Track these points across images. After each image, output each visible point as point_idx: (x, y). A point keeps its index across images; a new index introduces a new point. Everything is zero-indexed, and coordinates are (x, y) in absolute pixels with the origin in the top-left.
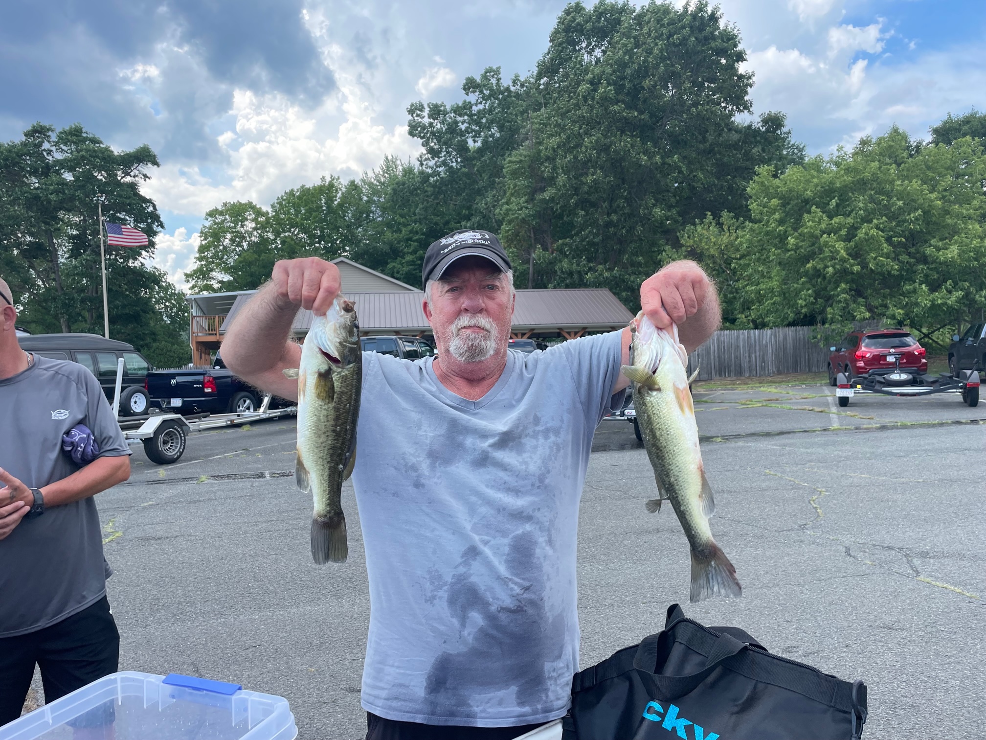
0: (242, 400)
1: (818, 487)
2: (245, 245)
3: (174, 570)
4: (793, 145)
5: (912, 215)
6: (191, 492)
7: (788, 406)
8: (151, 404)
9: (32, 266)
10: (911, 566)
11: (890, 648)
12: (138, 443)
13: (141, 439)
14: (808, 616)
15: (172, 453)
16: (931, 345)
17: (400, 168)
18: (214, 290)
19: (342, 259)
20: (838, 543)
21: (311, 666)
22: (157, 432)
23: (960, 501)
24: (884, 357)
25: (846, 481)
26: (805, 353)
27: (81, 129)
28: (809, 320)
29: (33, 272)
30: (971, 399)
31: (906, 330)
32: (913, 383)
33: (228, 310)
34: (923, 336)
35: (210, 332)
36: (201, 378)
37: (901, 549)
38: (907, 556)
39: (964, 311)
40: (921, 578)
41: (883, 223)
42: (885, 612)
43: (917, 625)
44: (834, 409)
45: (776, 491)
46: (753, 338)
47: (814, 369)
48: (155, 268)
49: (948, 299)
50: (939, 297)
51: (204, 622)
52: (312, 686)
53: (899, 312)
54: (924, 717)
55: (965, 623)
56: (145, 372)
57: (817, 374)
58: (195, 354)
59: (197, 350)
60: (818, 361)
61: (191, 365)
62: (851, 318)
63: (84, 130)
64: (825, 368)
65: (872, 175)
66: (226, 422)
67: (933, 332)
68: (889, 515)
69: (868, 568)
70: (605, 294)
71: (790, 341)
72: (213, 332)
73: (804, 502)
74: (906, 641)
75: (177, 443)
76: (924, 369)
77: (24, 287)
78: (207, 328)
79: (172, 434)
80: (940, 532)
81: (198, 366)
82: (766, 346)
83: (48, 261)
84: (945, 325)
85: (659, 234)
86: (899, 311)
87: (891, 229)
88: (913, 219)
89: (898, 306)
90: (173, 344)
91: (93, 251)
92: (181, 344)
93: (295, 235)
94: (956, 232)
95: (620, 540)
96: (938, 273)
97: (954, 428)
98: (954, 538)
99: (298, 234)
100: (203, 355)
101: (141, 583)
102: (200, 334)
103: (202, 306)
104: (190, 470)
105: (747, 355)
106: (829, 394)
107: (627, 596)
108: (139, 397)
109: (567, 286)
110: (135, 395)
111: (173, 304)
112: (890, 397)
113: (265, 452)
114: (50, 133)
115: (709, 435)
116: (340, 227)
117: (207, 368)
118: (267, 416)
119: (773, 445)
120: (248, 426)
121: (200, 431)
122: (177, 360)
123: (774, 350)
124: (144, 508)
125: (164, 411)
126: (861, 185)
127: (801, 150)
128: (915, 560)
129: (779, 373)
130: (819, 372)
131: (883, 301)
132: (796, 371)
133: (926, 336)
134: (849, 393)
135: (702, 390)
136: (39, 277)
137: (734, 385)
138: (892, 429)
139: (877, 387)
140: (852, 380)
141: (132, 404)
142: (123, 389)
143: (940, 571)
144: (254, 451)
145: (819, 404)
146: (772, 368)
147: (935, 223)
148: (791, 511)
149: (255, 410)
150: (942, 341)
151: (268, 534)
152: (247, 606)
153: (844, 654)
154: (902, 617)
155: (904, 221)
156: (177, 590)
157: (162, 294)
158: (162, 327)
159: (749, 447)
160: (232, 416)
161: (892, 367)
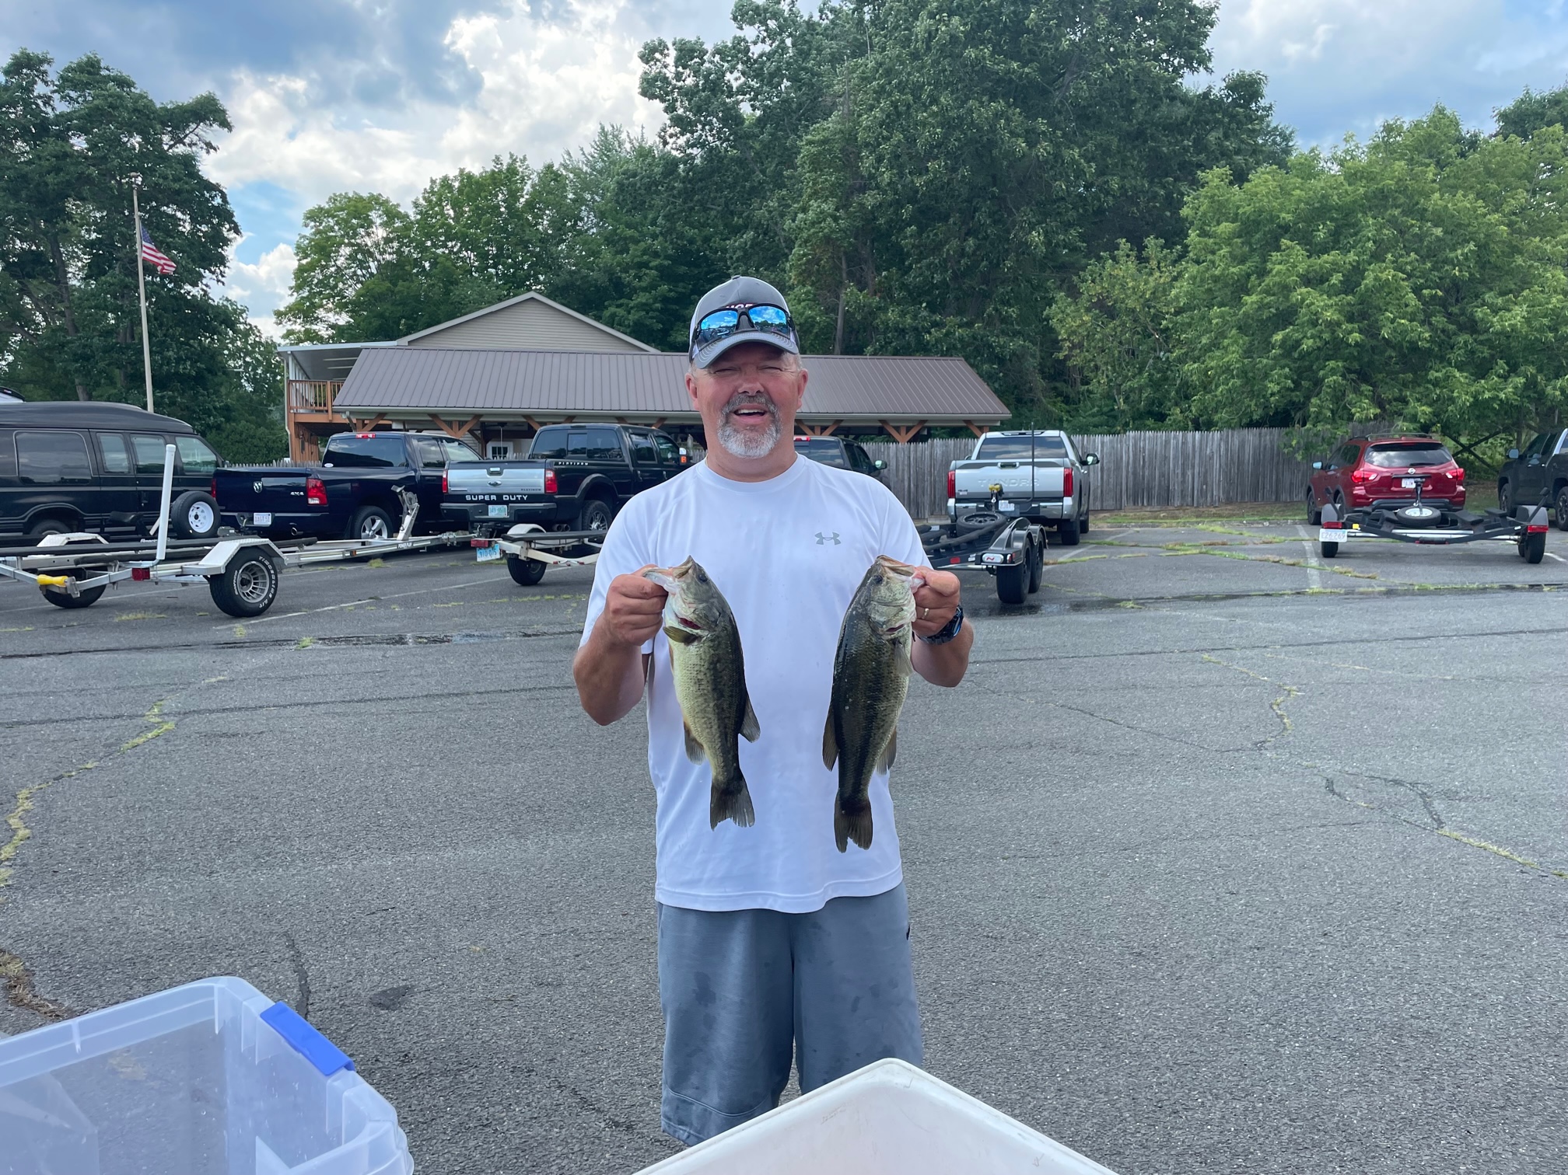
0: (369, 520)
1: (1285, 684)
2: (373, 266)
3: (257, 786)
4: (1276, 128)
5: (1459, 252)
6: (286, 662)
7: (1242, 555)
8: (220, 521)
9: (24, 291)
10: (1430, 812)
11: (1393, 940)
12: (201, 583)
13: (205, 577)
14: (1265, 886)
15: (256, 600)
16: (1472, 463)
17: (628, 146)
18: (321, 340)
19: (532, 294)
20: (1316, 771)
21: (475, 943)
22: (233, 564)
23: (1511, 712)
24: (1397, 481)
25: (1330, 676)
26: (1271, 471)
27: (98, 62)
28: (1282, 418)
29: (27, 300)
30: (1532, 551)
31: (1436, 438)
32: (1440, 523)
33: (346, 373)
34: (1460, 448)
35: (318, 408)
36: (302, 481)
37: (1414, 784)
38: (1423, 795)
39: (1529, 412)
40: (1446, 831)
41: (1410, 263)
42: (1386, 883)
43: (1437, 905)
44: (1314, 562)
45: (1219, 689)
46: (1190, 445)
47: (1284, 497)
48: (227, 300)
49: (1502, 390)
50: (1485, 388)
51: (305, 868)
52: (476, 974)
53: (1424, 411)
54: (1447, 1051)
55: (1515, 905)
56: (212, 469)
57: (1289, 506)
58: (294, 443)
59: (297, 436)
60: (1291, 484)
61: (287, 460)
62: (1346, 416)
63: (102, 65)
64: (1302, 495)
65: (1397, 183)
66: (343, 553)
67: (1476, 444)
68: (1397, 730)
69: (1362, 813)
70: (957, 368)
71: (1249, 451)
72: (322, 408)
73: (1262, 707)
74: (1420, 929)
75: (264, 584)
76: (1459, 501)
77: (14, 324)
78: (312, 401)
79: (255, 569)
80: (1477, 760)
81: (299, 462)
82: (1211, 458)
83: (52, 282)
84: (1498, 433)
85: (1048, 271)
86: (1424, 408)
87: (1423, 275)
88: (1461, 258)
89: (1424, 401)
90: (259, 426)
91: (124, 267)
92: (271, 426)
93: (455, 253)
94: (1525, 283)
95: (970, 758)
96: (1490, 348)
97: (1502, 596)
98: (1498, 771)
99: (460, 251)
100: (306, 444)
101: (204, 805)
102: (301, 411)
103: (304, 365)
104: (284, 628)
105: (1179, 471)
106: (1307, 538)
107: (978, 846)
108: (201, 508)
109: (896, 353)
110: (196, 505)
111: (257, 359)
112: (1402, 545)
113: (405, 602)
114: (45, 67)
115: (1114, 597)
116: (529, 241)
117: (313, 465)
118: (410, 545)
119: (1215, 615)
120: (379, 560)
121: (300, 566)
122: (265, 451)
123: (1223, 464)
124: (212, 686)
125: (242, 532)
126: (1380, 200)
127: (1286, 138)
128: (1436, 803)
129: (1229, 501)
130: (1292, 502)
131: (1401, 391)
132: (1256, 500)
133: (1466, 449)
134: (1339, 536)
135: (1105, 525)
136: (38, 308)
137: (1156, 518)
138: (1405, 595)
139: (1385, 528)
140: (1346, 516)
141: (191, 519)
142: (174, 495)
143: (1476, 821)
144: (388, 600)
145: (1289, 553)
146: (1218, 492)
147: (1496, 267)
148: (1241, 720)
149: (390, 536)
150: (1491, 458)
151: (410, 733)
152: (375, 846)
153: (1320, 948)
154: (1414, 891)
155: (1446, 261)
156: (262, 818)
157: (239, 343)
158: (240, 398)
159: (1178, 617)
160: (353, 545)
161: (1410, 497)
